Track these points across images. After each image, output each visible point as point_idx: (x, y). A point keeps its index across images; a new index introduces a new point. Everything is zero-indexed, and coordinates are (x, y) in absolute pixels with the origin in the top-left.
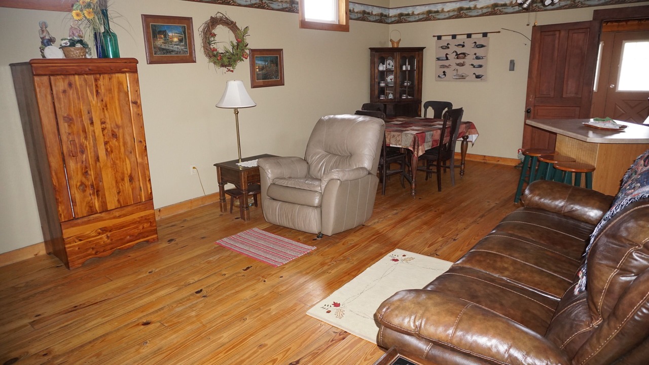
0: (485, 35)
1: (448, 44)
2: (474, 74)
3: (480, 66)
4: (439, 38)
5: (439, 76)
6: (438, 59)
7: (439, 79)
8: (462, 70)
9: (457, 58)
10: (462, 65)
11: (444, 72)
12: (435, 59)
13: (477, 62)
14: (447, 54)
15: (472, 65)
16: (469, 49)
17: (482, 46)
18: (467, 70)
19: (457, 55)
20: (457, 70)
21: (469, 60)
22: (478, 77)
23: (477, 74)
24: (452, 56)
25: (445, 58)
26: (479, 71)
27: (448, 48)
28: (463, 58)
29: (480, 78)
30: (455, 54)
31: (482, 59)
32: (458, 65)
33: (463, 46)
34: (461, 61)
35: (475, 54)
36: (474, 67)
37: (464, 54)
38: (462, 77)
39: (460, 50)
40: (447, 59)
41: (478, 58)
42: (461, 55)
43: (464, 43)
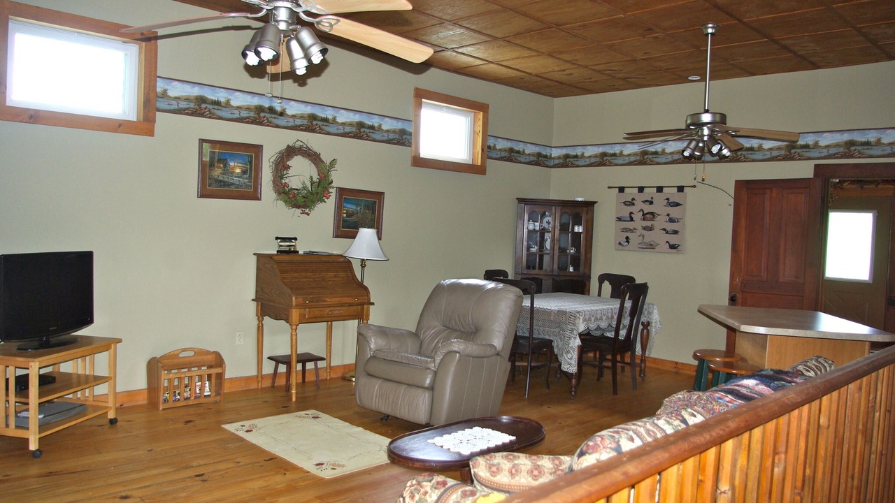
0: (681, 189)
1: (633, 199)
2: (667, 242)
3: (676, 232)
4: (622, 189)
5: (620, 243)
6: (619, 219)
7: (621, 247)
8: (649, 236)
9: (644, 220)
10: (650, 229)
11: (627, 238)
12: (614, 219)
13: (671, 227)
14: (631, 213)
15: (664, 230)
16: (659, 207)
17: (677, 204)
18: (657, 236)
19: (644, 215)
20: (643, 236)
21: (660, 222)
22: (673, 247)
23: (671, 243)
24: (638, 216)
25: (629, 219)
26: (673, 239)
27: (633, 204)
28: (652, 220)
29: (676, 248)
30: (641, 213)
31: (678, 222)
32: (645, 228)
33: (651, 203)
34: (648, 223)
35: (668, 215)
36: (667, 233)
37: (652, 213)
38: (651, 246)
39: (648, 208)
40: (632, 219)
41: (671, 220)
42: (648, 216)
43: (652, 198)
